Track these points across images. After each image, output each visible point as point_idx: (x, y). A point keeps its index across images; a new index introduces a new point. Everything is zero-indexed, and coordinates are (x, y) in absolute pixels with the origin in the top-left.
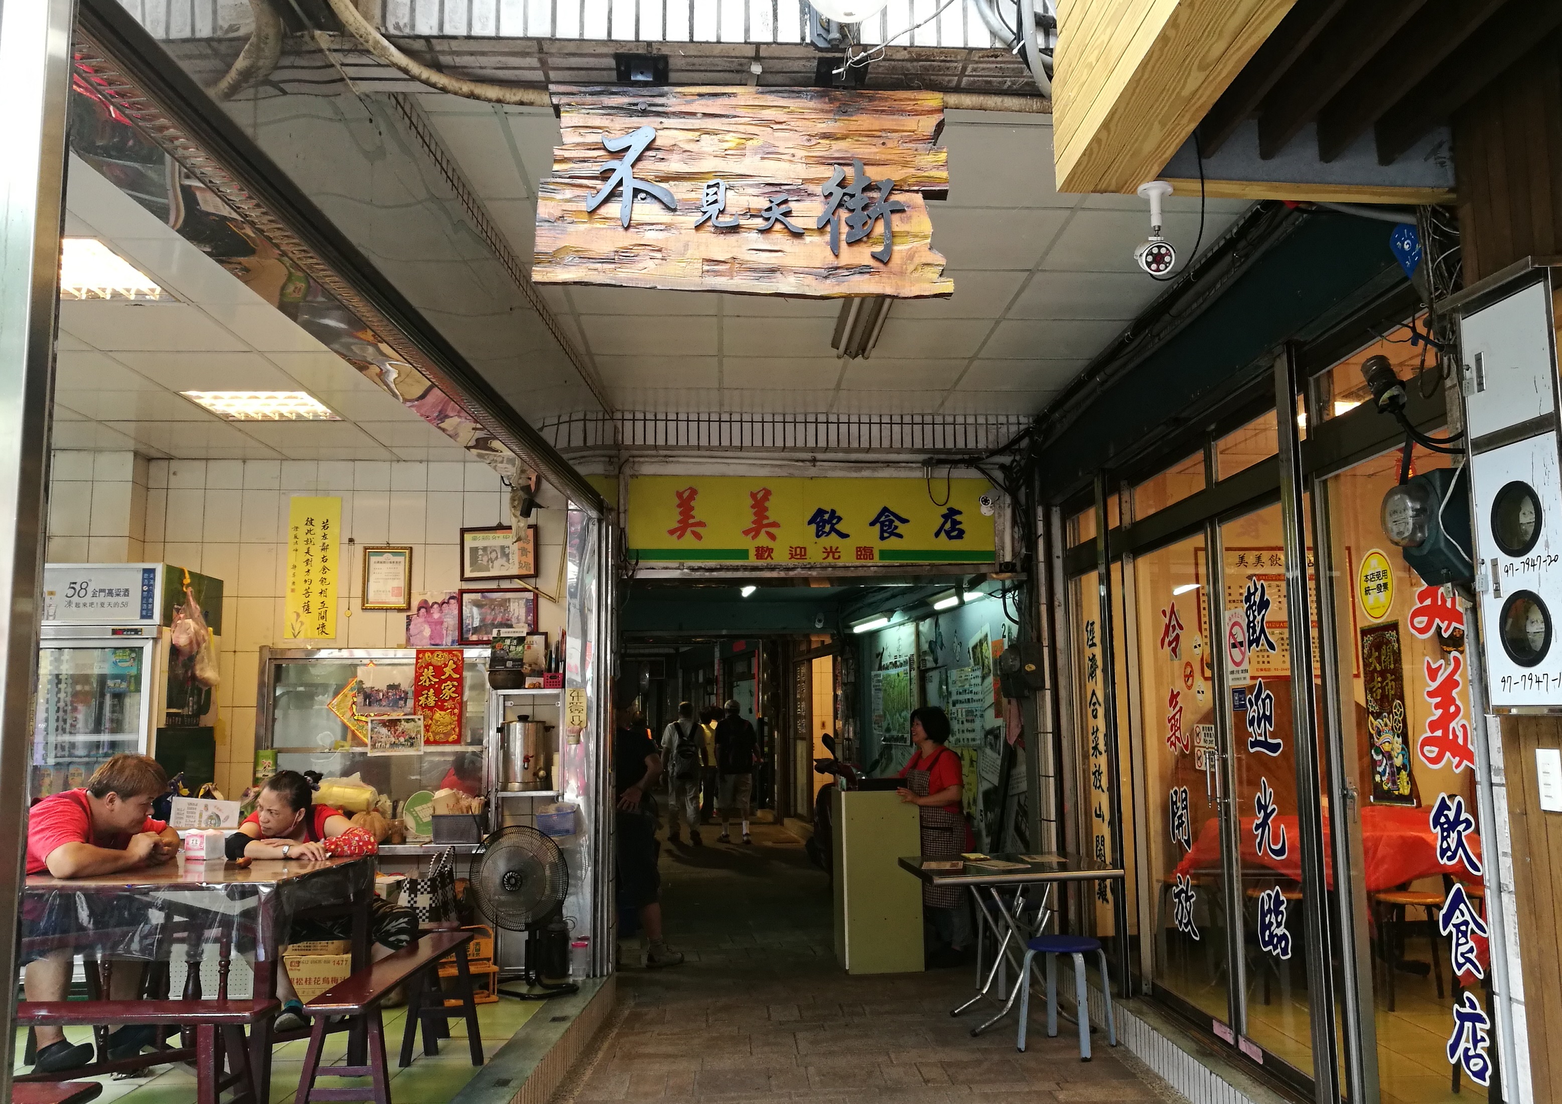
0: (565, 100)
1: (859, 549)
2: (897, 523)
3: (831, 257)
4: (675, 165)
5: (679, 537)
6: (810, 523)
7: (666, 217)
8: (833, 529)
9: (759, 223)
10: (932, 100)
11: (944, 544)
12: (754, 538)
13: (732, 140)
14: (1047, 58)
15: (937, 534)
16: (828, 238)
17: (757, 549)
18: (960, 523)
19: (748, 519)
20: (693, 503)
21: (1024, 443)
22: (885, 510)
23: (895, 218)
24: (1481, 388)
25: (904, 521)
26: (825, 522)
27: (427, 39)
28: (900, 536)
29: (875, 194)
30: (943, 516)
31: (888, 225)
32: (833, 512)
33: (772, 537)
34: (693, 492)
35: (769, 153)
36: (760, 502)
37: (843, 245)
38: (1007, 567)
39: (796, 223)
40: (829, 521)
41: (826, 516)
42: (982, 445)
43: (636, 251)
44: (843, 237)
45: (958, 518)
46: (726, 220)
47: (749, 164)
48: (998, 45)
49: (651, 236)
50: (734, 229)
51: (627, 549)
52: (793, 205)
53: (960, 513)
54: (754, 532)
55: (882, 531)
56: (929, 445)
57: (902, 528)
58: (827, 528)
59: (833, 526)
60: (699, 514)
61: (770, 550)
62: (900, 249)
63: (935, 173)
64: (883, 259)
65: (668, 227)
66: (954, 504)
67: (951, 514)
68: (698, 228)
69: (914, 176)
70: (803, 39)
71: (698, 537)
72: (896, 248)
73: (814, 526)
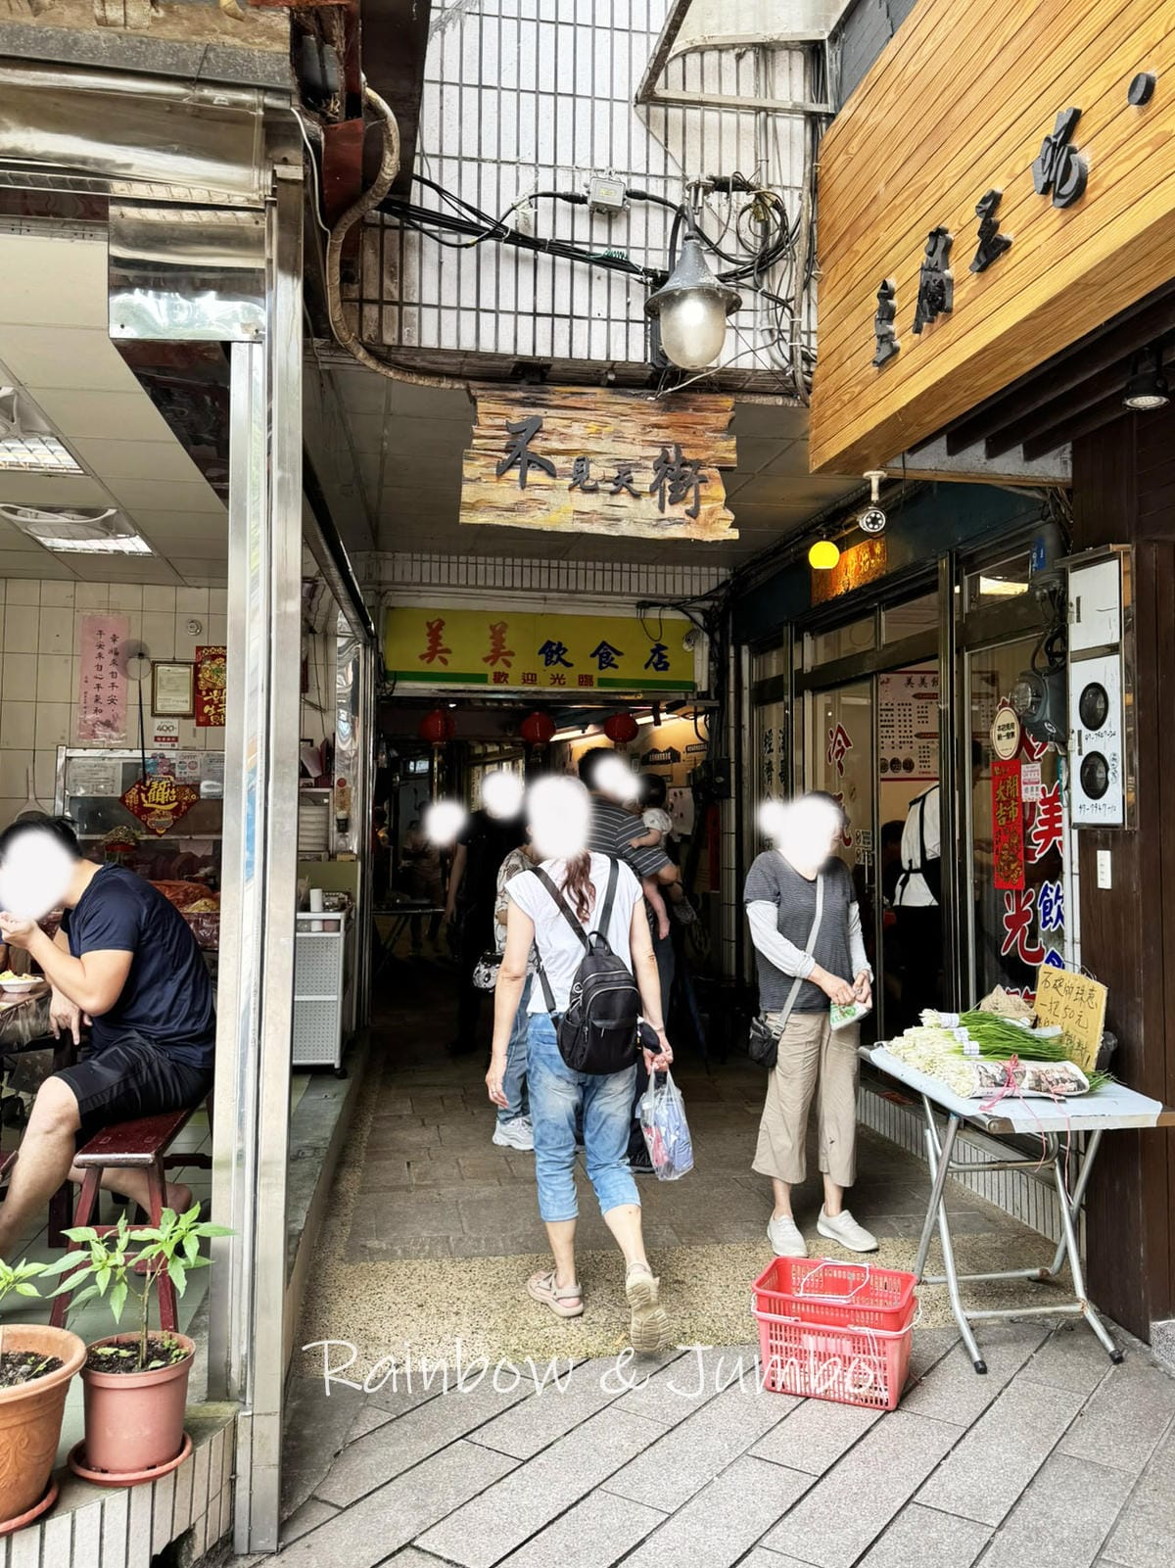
0: (479, 393)
1: (581, 677)
2: (613, 655)
3: (657, 510)
4: (555, 445)
5: (429, 662)
6: (540, 653)
7: (549, 481)
8: (559, 659)
9: (611, 486)
10: (728, 401)
11: (652, 674)
12: (492, 664)
13: (593, 427)
14: (808, 379)
15: (647, 666)
16: (657, 498)
17: (495, 674)
18: (666, 657)
19: (487, 648)
20: (441, 633)
21: (722, 593)
22: (604, 644)
23: (701, 485)
24: (1079, 621)
25: (619, 654)
26: (553, 652)
27: (390, 347)
28: (616, 667)
29: (688, 469)
30: (653, 651)
31: (697, 491)
32: (560, 644)
33: (508, 665)
34: (441, 624)
35: (618, 437)
36: (498, 635)
37: (667, 503)
38: (704, 696)
39: (635, 487)
40: (557, 652)
41: (554, 648)
42: (687, 592)
43: (530, 503)
44: (667, 498)
45: (664, 652)
46: (590, 483)
47: (605, 445)
48: (777, 368)
49: (538, 494)
50: (593, 490)
51: (386, 671)
52: (633, 474)
53: (665, 648)
54: (492, 659)
55: (601, 662)
56: (643, 591)
57: (617, 660)
58: (555, 658)
59: (559, 655)
60: (445, 642)
61: (506, 676)
62: (704, 507)
63: (727, 455)
64: (693, 514)
65: (550, 488)
66: (663, 643)
67: (659, 649)
68: (571, 488)
69: (714, 457)
70: (646, 359)
71: (445, 661)
72: (701, 507)
73: (543, 656)
